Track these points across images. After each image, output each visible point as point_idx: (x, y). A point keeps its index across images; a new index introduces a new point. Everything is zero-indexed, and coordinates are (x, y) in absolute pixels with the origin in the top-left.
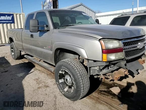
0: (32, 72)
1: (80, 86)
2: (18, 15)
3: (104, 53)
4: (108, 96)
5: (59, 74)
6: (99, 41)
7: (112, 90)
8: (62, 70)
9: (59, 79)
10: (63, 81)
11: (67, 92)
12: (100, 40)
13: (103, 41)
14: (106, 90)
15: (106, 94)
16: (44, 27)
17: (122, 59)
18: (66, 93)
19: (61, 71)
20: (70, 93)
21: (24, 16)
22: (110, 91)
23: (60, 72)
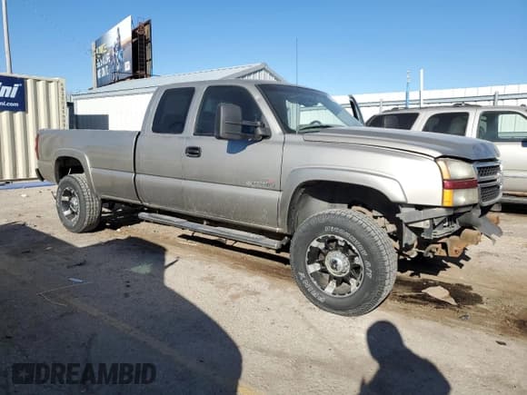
0: (172, 264)
1: (385, 269)
2: (41, 85)
3: (447, 188)
4: (425, 304)
5: (309, 250)
6: (435, 161)
7: (430, 294)
8: (320, 237)
9: (309, 264)
10: (319, 269)
11: (337, 296)
12: (436, 159)
13: (445, 162)
14: (414, 294)
15: (418, 301)
16: (256, 127)
17: (474, 205)
18: (331, 299)
19: (318, 240)
20: (347, 295)
21: (63, 89)
22: (426, 295)
23: (315, 244)
